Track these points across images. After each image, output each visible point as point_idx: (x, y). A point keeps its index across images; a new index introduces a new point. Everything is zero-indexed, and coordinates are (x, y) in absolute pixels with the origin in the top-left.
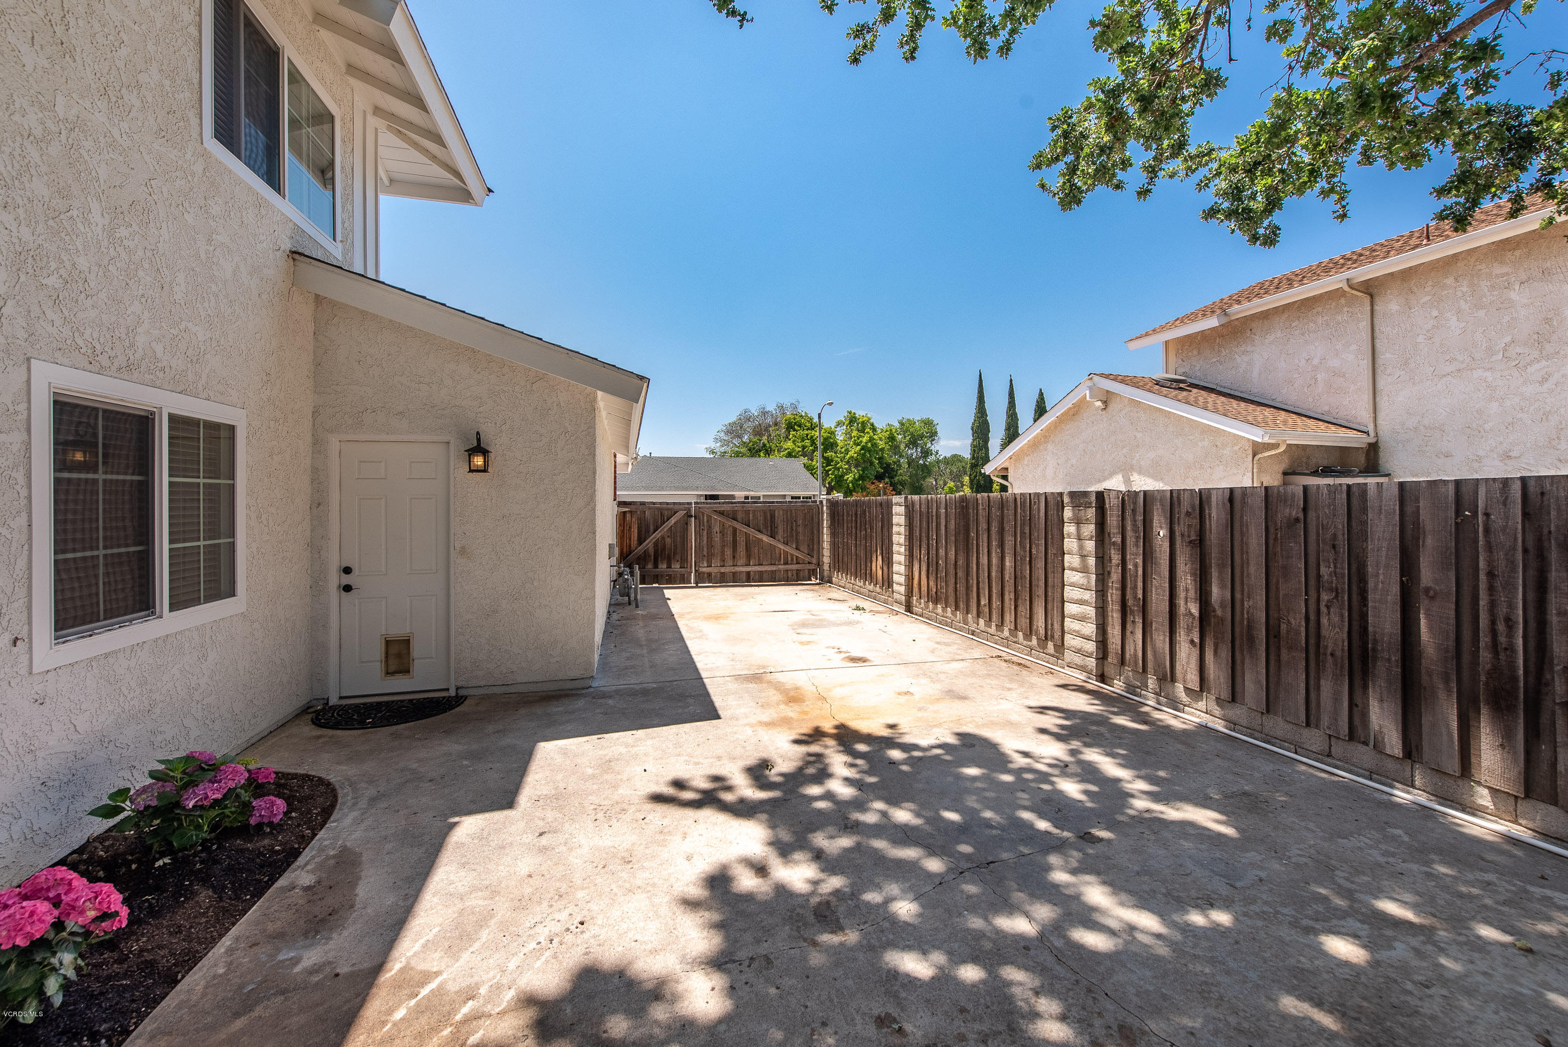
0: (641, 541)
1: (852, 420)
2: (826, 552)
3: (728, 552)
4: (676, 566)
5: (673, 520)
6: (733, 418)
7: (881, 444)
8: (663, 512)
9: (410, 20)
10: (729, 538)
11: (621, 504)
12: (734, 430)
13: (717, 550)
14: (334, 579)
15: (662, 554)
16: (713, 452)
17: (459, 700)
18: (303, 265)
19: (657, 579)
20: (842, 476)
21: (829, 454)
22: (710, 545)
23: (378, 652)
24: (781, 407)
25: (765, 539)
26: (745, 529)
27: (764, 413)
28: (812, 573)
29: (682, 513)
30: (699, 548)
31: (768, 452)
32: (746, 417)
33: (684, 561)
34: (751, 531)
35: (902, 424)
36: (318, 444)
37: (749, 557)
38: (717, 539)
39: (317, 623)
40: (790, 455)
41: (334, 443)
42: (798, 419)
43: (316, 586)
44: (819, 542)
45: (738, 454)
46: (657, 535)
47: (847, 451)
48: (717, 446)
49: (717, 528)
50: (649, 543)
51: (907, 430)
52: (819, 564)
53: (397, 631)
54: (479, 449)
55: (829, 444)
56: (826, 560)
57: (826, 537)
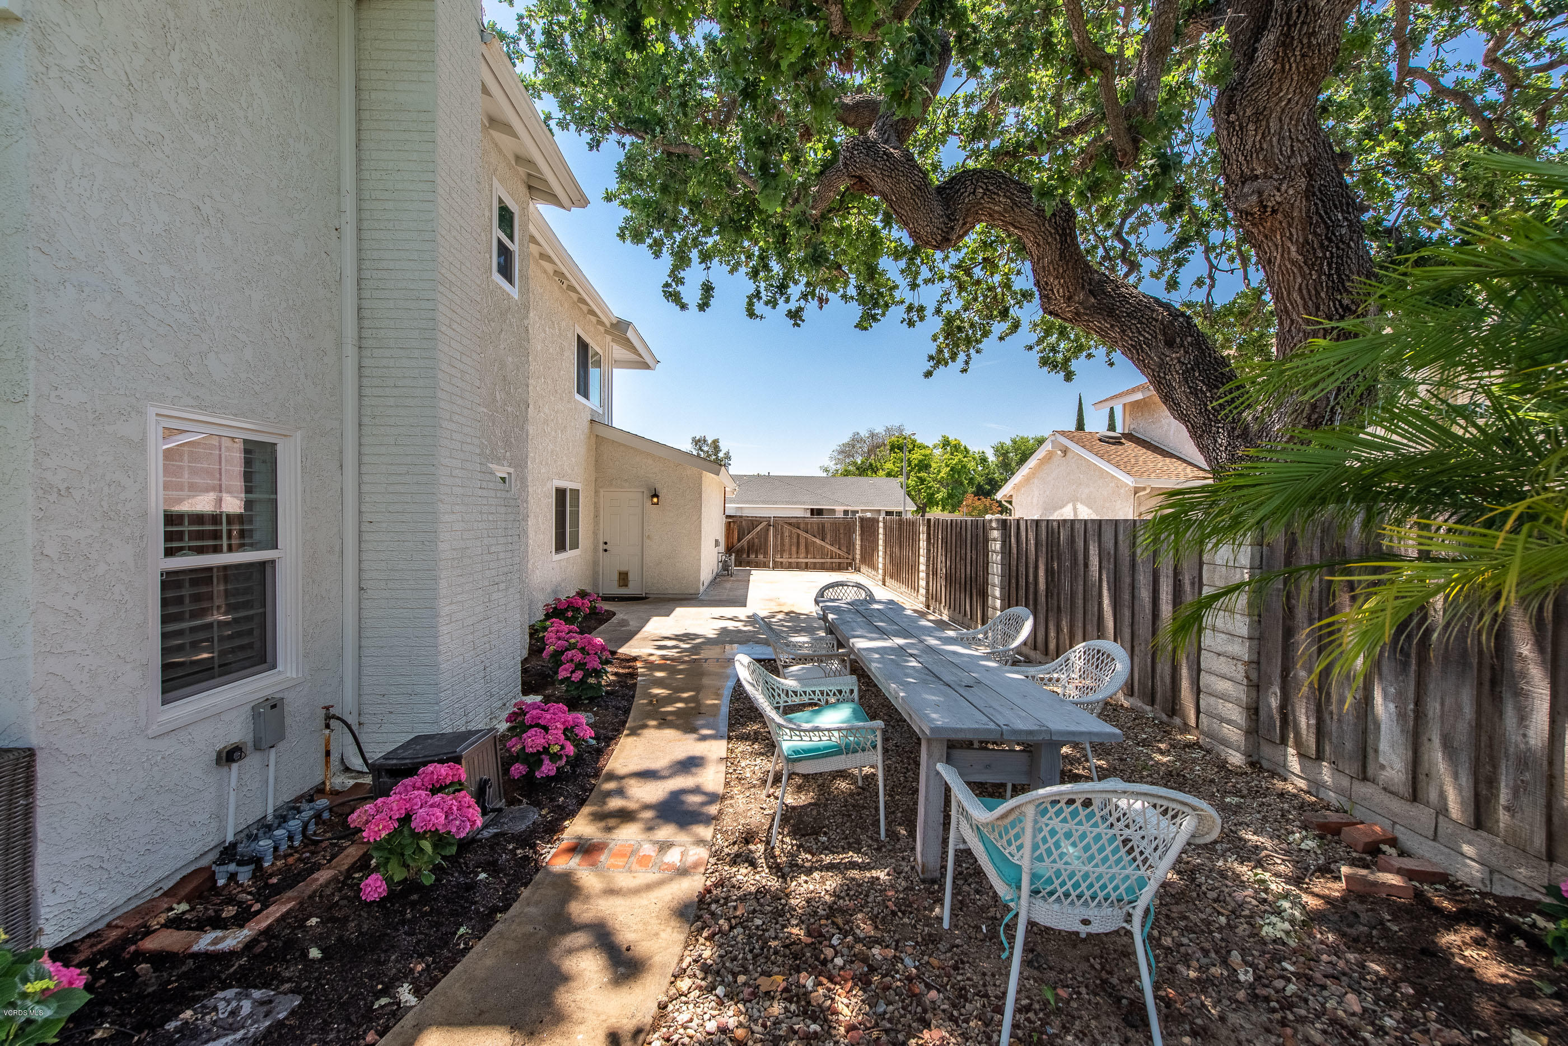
0: (739, 540)
1: (946, 443)
2: (858, 552)
3: (794, 549)
4: (761, 557)
5: (759, 528)
6: (846, 439)
7: (971, 465)
8: (754, 522)
9: (635, 331)
10: (795, 540)
11: (728, 517)
12: (847, 451)
13: (787, 547)
14: (601, 546)
15: (751, 548)
16: (826, 470)
17: (646, 598)
18: (595, 425)
19: (748, 564)
20: (933, 494)
21: (922, 474)
22: (782, 544)
23: (616, 577)
24: (888, 430)
25: (818, 541)
26: (805, 535)
27: (872, 435)
28: (850, 564)
29: (764, 524)
30: (775, 546)
31: (875, 471)
32: (856, 440)
33: (766, 554)
34: (809, 536)
35: (1014, 442)
36: (596, 492)
37: (807, 553)
38: (787, 540)
39: (595, 563)
40: (889, 475)
41: (602, 493)
42: (901, 441)
43: (595, 549)
44: (854, 545)
45: (847, 473)
46: (749, 536)
47: (939, 472)
48: (832, 466)
49: (787, 534)
50: (744, 542)
51: (1019, 449)
52: (854, 559)
53: (624, 569)
54: (655, 495)
55: (924, 466)
56: (858, 557)
57: (858, 542)
